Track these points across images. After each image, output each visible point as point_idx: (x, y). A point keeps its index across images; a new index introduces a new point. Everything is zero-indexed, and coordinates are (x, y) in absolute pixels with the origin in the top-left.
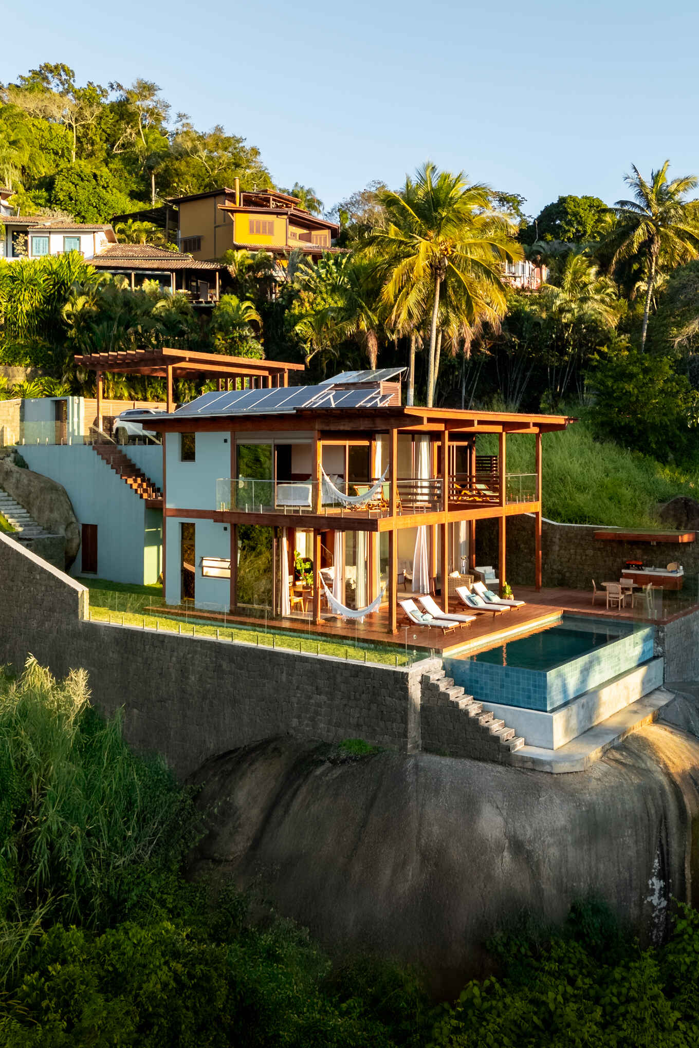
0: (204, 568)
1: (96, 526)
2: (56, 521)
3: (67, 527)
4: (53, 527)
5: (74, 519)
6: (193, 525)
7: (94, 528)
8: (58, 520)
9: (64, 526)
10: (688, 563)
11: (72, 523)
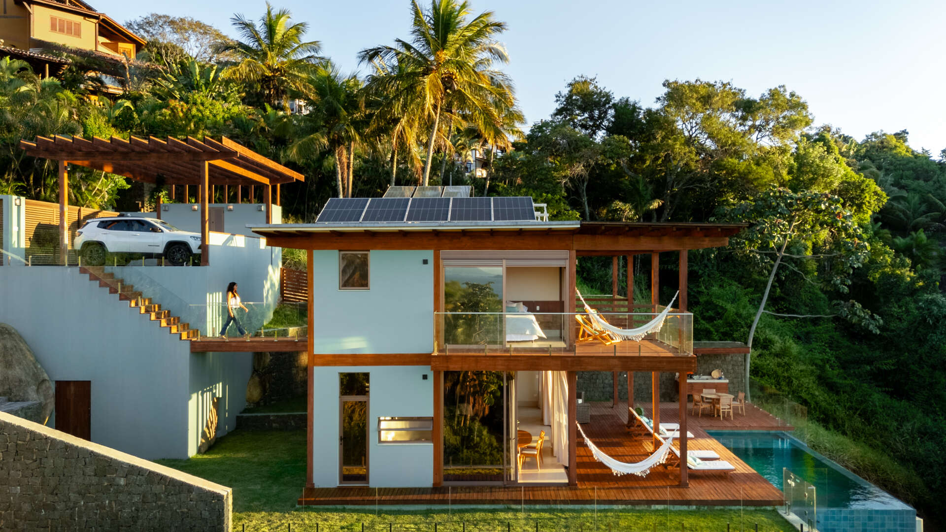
0: (383, 433)
1: (89, 382)
2: (20, 381)
3: (38, 389)
4: (14, 390)
5: (46, 376)
6: (366, 376)
7: (84, 387)
8: (23, 378)
9: (34, 387)
10: (727, 370)
11: (44, 381)
